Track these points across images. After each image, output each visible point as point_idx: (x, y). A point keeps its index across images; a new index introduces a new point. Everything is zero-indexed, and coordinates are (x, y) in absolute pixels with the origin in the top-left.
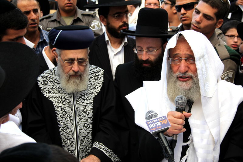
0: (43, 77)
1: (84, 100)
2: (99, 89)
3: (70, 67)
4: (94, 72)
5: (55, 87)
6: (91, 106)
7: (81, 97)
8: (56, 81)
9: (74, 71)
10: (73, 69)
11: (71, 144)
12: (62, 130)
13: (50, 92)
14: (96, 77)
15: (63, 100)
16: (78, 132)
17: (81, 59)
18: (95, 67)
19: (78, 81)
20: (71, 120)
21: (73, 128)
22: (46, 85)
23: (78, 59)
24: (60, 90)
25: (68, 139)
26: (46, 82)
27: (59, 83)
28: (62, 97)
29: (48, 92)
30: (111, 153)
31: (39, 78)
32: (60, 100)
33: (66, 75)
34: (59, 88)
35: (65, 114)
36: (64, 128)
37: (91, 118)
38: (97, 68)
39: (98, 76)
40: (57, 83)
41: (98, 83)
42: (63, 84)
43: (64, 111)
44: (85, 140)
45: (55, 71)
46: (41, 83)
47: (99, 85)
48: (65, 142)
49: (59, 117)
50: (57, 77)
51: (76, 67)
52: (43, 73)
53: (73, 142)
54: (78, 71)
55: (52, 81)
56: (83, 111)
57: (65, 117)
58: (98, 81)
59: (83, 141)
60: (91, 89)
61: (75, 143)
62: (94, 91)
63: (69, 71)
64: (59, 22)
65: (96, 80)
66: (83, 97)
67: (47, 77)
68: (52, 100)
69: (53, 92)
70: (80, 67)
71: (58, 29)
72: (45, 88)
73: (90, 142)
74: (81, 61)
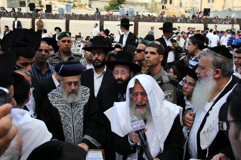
0: (51, 93)
1: (78, 107)
2: (87, 101)
3: (70, 87)
4: (84, 90)
5: (59, 100)
6: (82, 111)
7: (76, 106)
8: (60, 96)
9: (72, 89)
10: (71, 88)
11: (70, 135)
12: (64, 126)
13: (56, 103)
14: (85, 93)
15: (65, 108)
16: (74, 128)
17: (76, 82)
18: (84, 87)
19: (74, 96)
20: (70, 120)
21: (71, 126)
22: (54, 98)
23: (74, 82)
24: (62, 101)
25: (68, 132)
26: (54, 97)
27: (62, 98)
28: (63, 106)
29: (54, 103)
30: (95, 142)
31: (49, 94)
32: (63, 108)
33: (67, 92)
34: (61, 100)
35: (66, 117)
36: (65, 125)
37: (82, 119)
38: (85, 87)
39: (86, 92)
40: (60, 97)
41: (87, 97)
42: (65, 98)
43: (65, 115)
44: (79, 133)
45: (59, 90)
46: (50, 97)
47: (87, 98)
48: (66, 134)
49: (62, 119)
50: (60, 94)
51: (73, 87)
52: (51, 91)
53: (71, 134)
54: (75, 89)
55: (57, 96)
56: (77, 114)
57: (66, 118)
58: (86, 96)
59: (78, 134)
60: (82, 101)
61: (73, 135)
62: (84, 102)
63: (69, 90)
64: (60, 59)
65: (85, 95)
66: (77, 106)
67: (54, 94)
68: (58, 108)
69: (58, 103)
70: (76, 87)
71: (61, 64)
72: (53, 101)
73: (82, 134)
74: (76, 83)
